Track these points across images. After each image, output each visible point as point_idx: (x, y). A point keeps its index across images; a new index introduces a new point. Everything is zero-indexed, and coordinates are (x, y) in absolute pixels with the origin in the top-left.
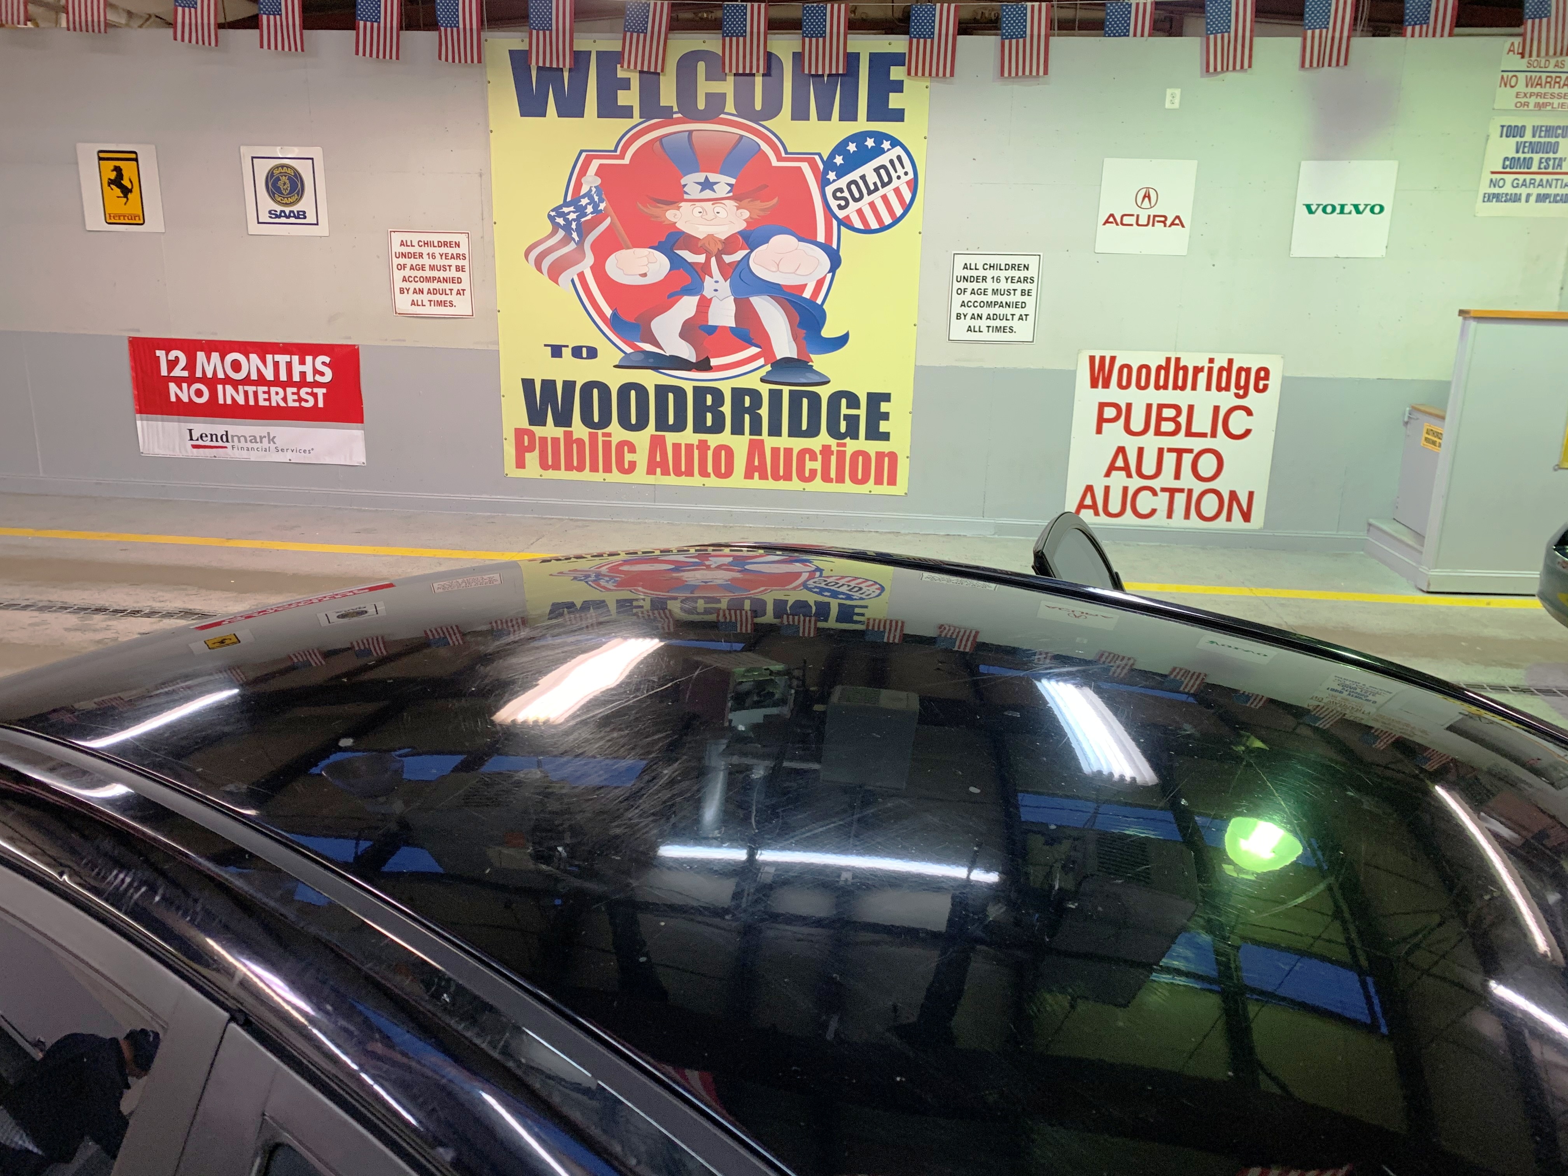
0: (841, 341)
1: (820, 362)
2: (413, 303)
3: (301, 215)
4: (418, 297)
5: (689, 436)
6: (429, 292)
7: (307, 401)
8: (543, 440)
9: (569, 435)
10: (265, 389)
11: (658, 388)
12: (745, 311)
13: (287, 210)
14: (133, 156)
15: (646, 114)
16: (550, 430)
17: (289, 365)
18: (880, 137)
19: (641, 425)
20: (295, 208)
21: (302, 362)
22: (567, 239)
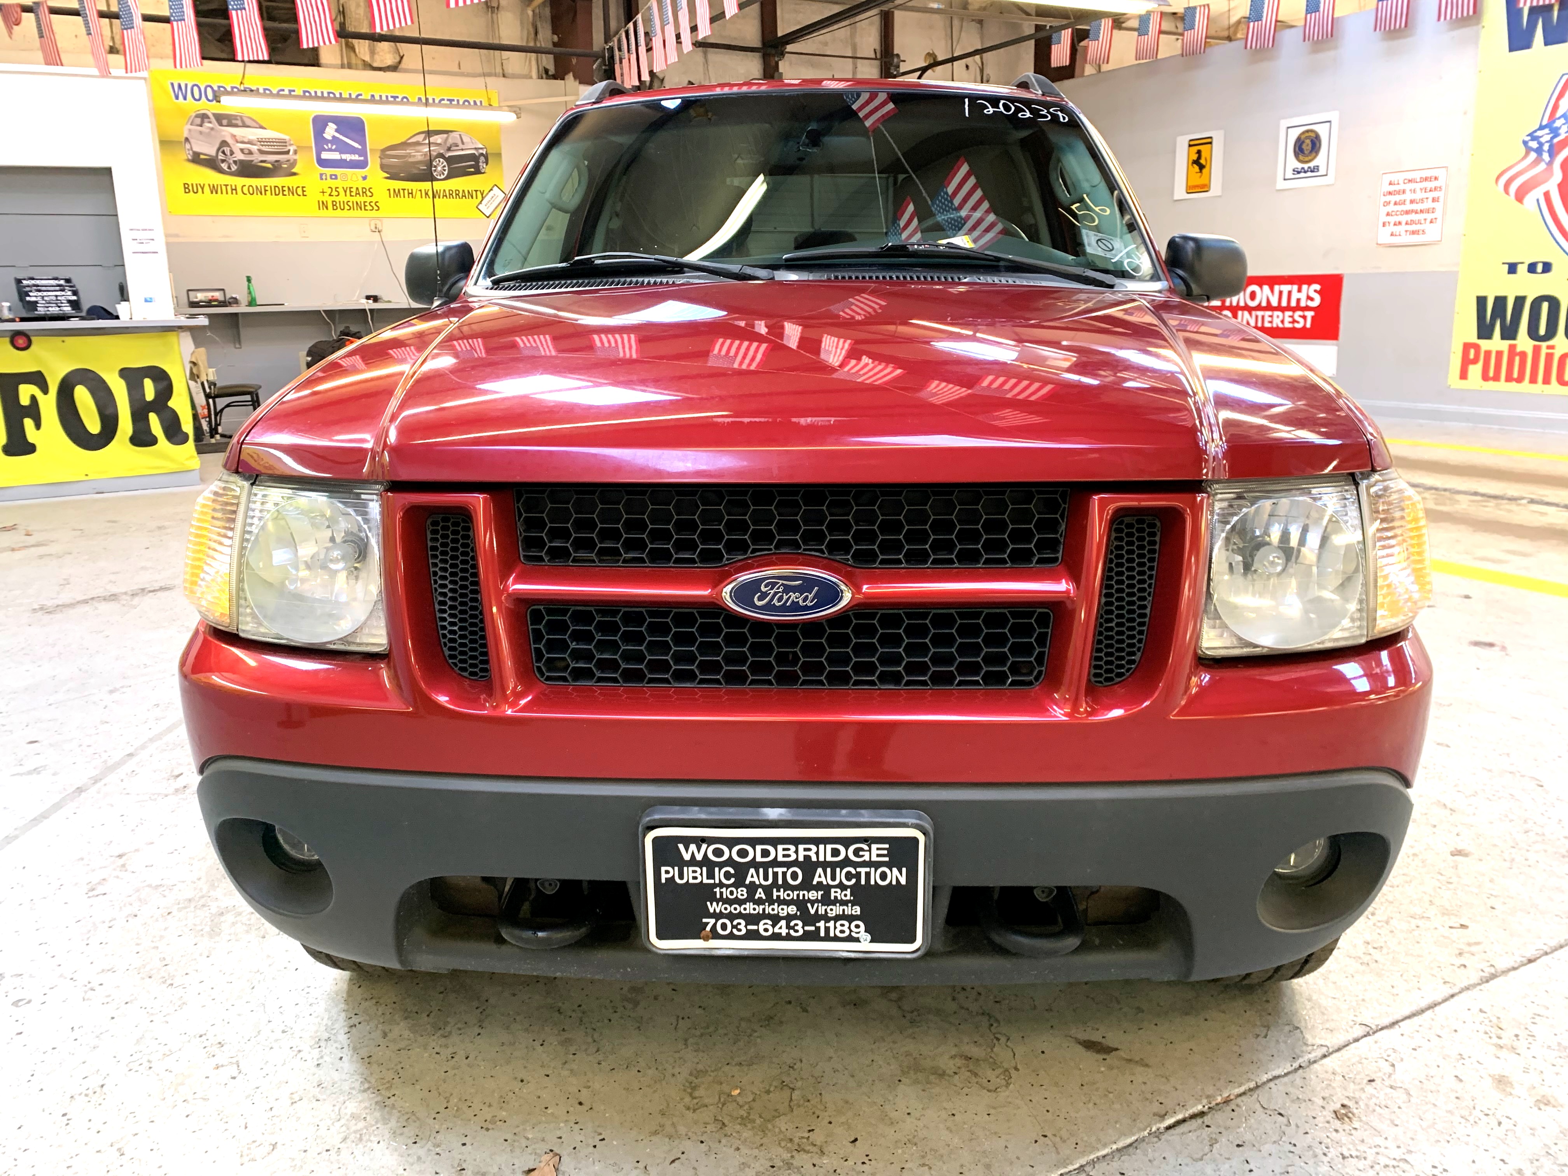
2: (1392, 235)
3: (1315, 169)
4: (1396, 229)
6: (1407, 224)
7: (1298, 322)
9: (1512, 348)
10: (1270, 313)
13: (1306, 166)
14: (1209, 140)
17: (1290, 293)
20: (1312, 164)
21: (1299, 291)
22: (1538, 161)
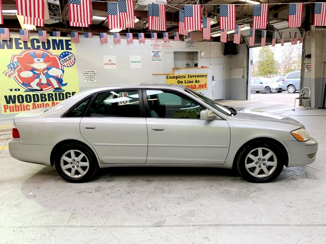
0: (66, 84)
1: (63, 88)
5: (40, 102)
8: (10, 107)
9: (15, 105)
11: (33, 95)
12: (48, 81)
15: (25, 49)
16: (11, 104)
18: (68, 52)
19: (31, 101)
22: (12, 70)
